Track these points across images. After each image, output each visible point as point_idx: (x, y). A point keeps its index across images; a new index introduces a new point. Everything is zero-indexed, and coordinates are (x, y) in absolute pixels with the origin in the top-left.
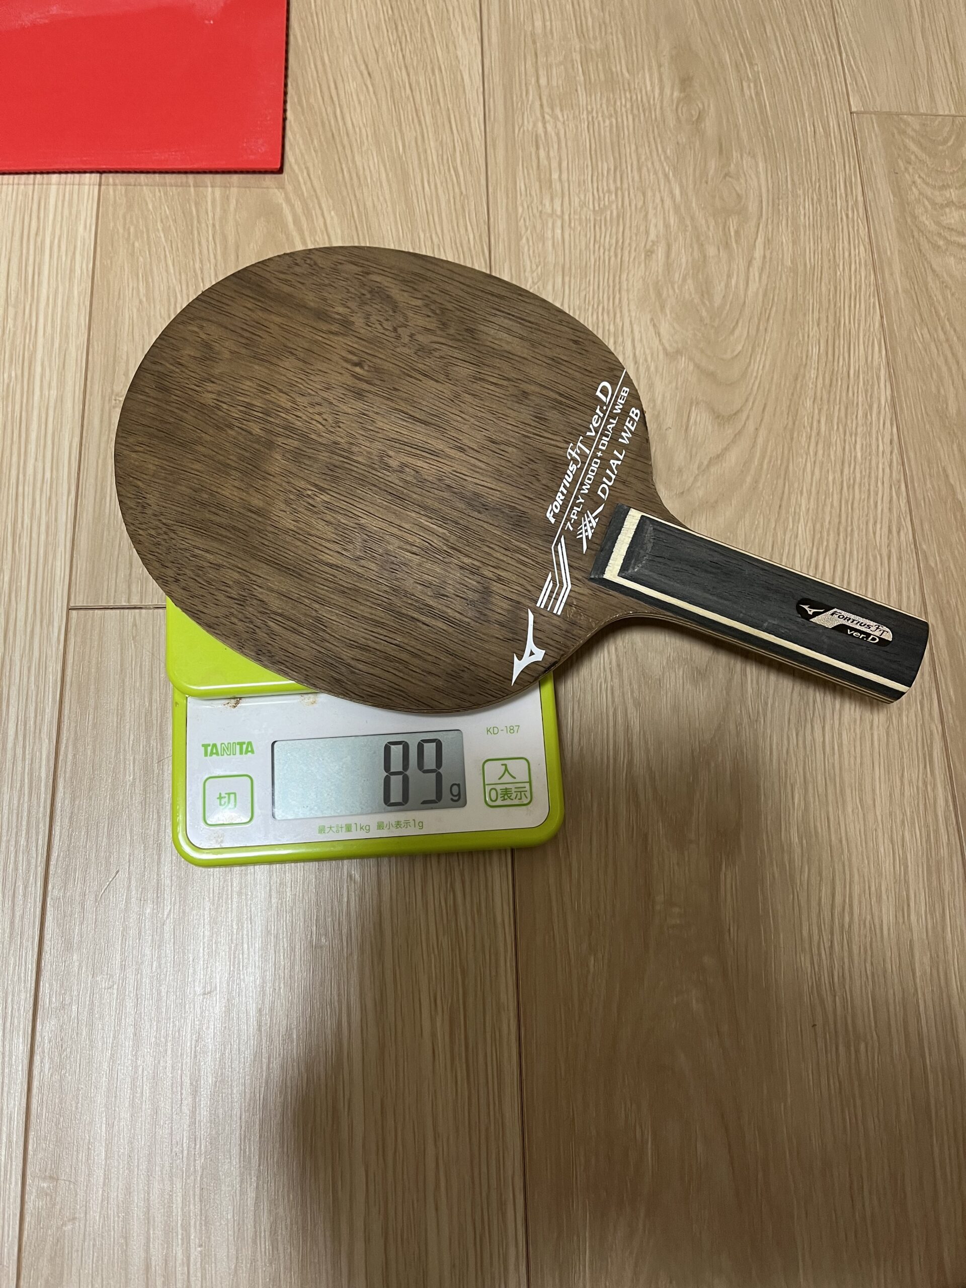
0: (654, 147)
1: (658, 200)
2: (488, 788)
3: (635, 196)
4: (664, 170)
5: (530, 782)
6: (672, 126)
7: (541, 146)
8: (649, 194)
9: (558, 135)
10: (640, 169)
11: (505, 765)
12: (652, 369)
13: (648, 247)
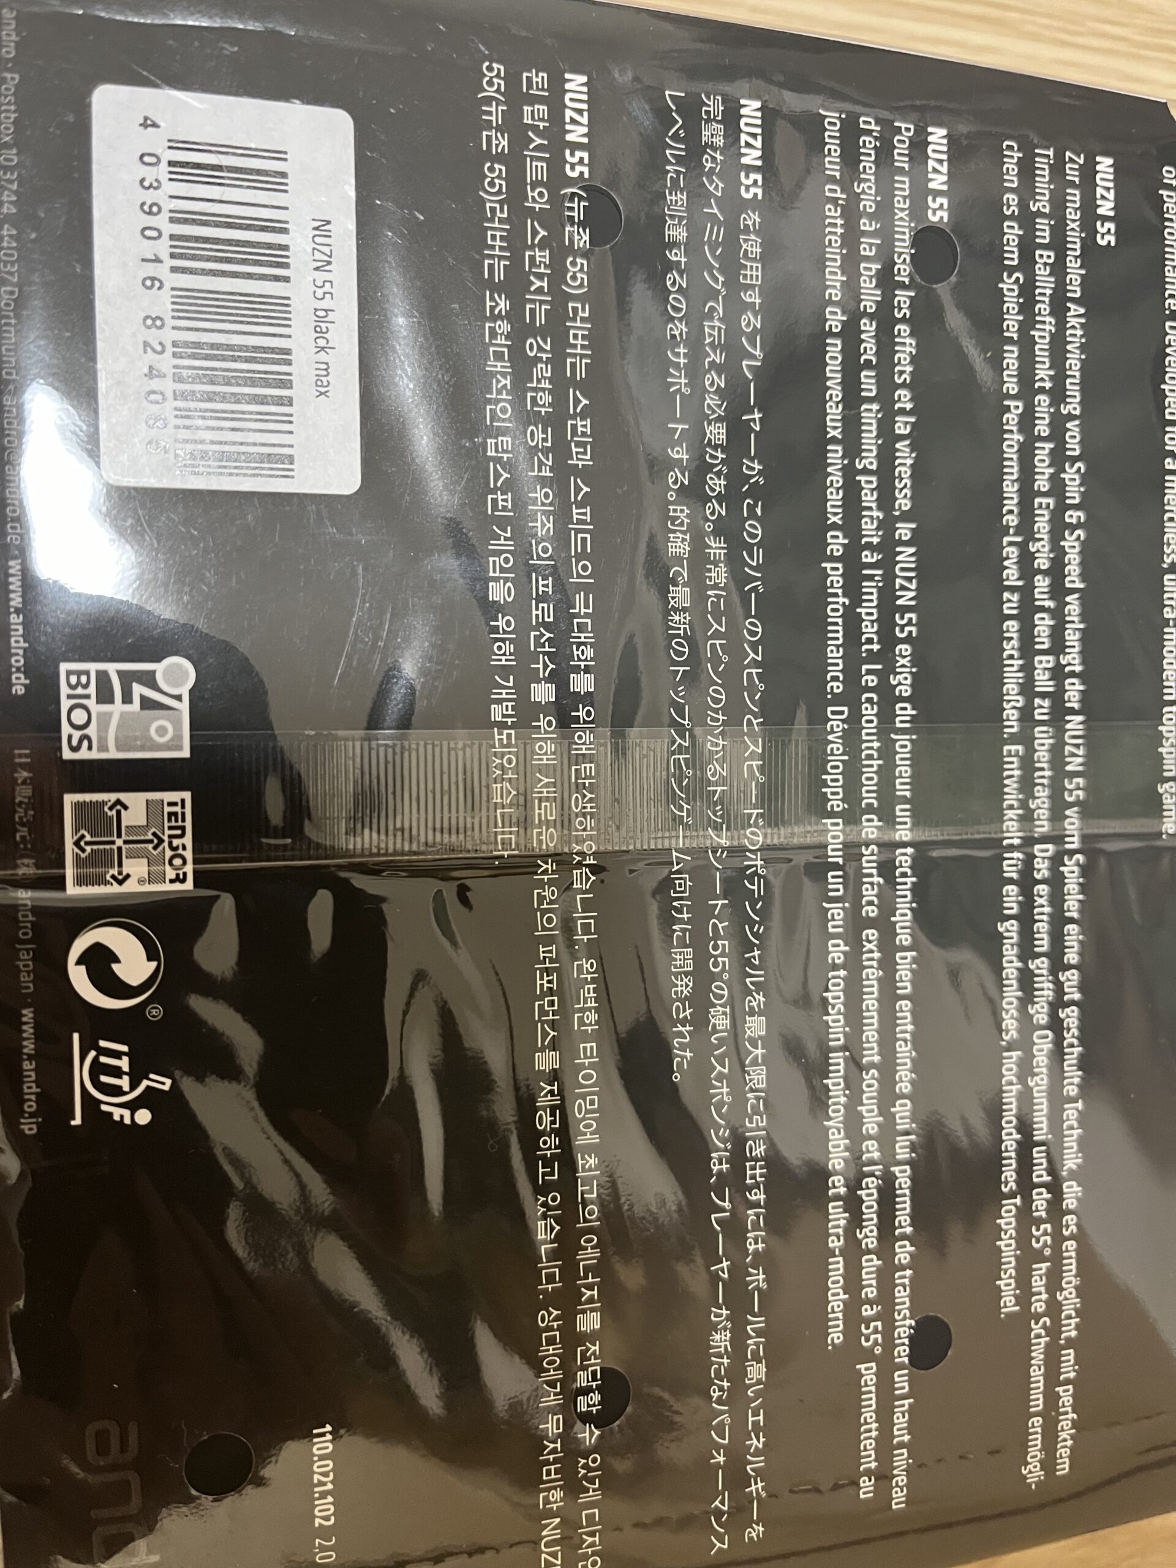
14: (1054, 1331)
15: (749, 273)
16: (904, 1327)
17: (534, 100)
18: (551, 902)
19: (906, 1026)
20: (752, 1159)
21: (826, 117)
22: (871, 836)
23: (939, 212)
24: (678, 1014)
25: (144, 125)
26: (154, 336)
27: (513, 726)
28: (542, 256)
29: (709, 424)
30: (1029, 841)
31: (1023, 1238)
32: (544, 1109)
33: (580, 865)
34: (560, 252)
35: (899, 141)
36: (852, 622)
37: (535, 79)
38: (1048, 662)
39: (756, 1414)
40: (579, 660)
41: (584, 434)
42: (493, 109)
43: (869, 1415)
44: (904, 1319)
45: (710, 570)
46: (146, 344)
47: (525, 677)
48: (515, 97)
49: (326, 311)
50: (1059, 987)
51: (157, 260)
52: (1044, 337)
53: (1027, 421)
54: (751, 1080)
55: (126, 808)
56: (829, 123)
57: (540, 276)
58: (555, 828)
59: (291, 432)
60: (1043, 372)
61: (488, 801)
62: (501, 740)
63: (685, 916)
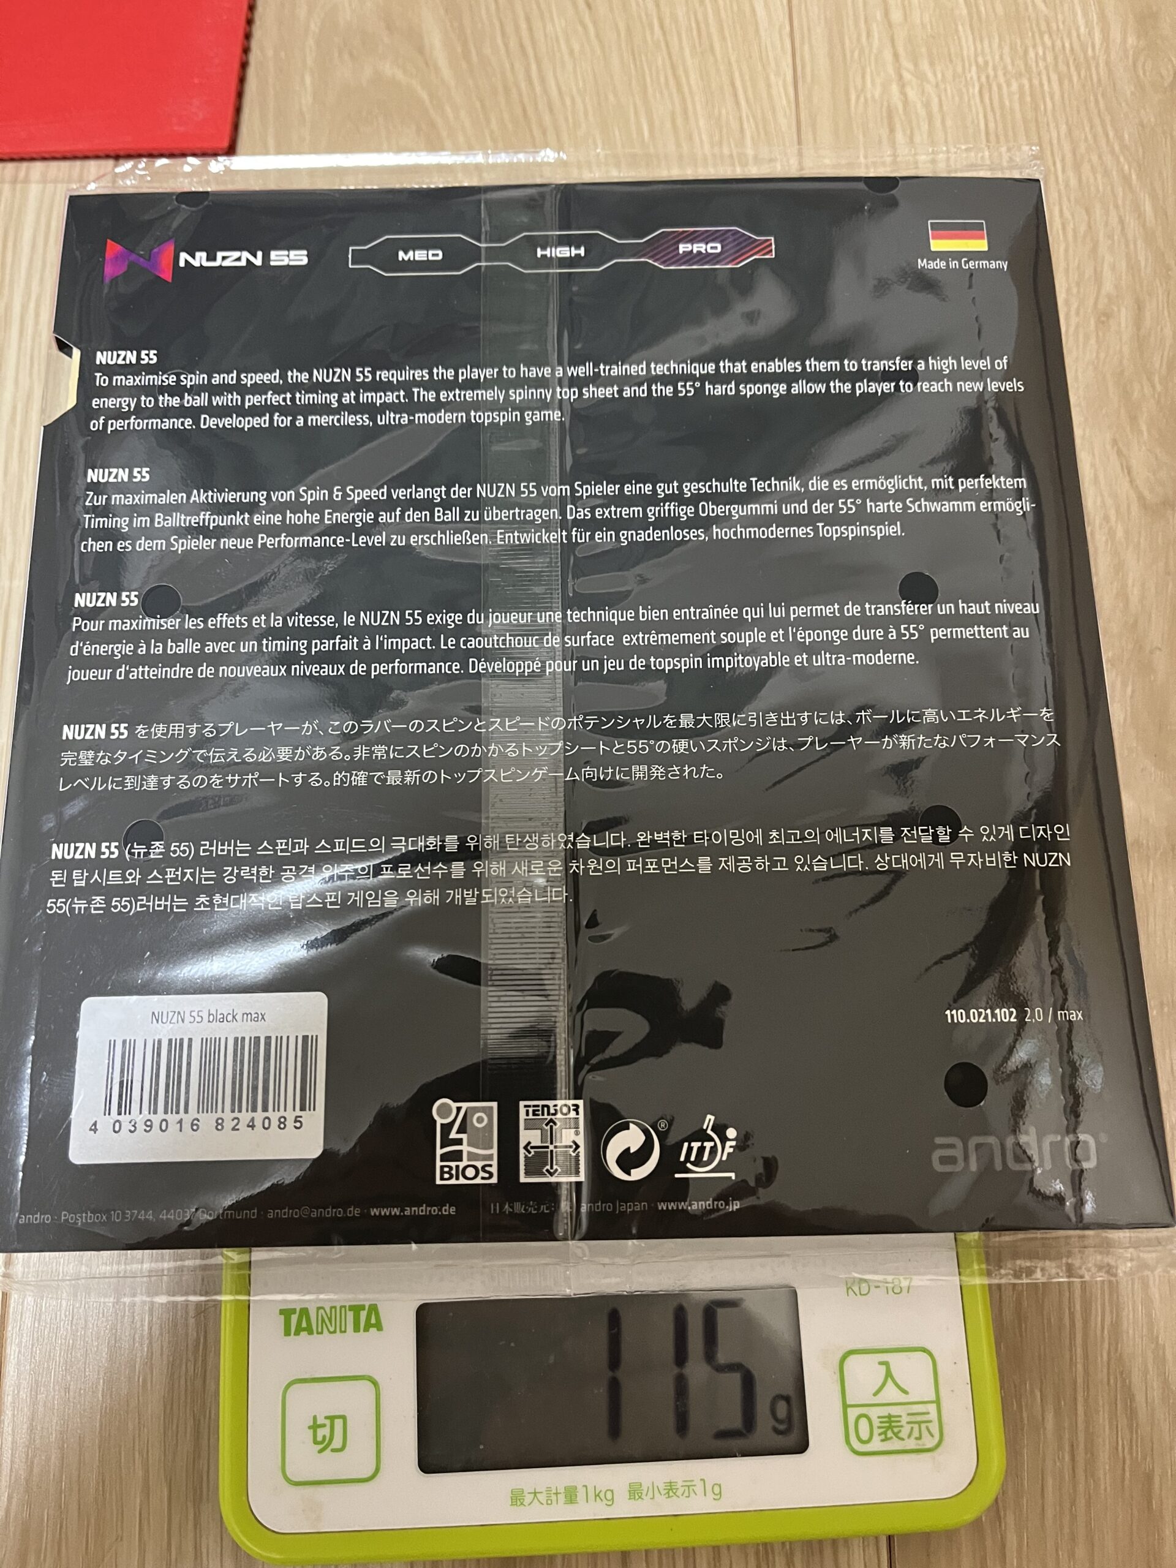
0: (1099, 129)
1: (1114, 220)
2: (853, 1413)
3: (1073, 216)
4: (1122, 170)
5: (938, 1402)
6: (1128, 93)
7: (898, 126)
8: (1098, 211)
9: (927, 105)
10: (1077, 167)
11: (886, 1364)
12: (1120, 533)
13: (1100, 306)
14: (917, 495)
15: (176, 732)
16: (907, 608)
17: (70, 879)
18: (598, 863)
19: (691, 613)
20: (779, 723)
21: (71, 679)
22: (558, 641)
23: (131, 599)
24: (676, 775)
25: (95, 1130)
26: (229, 1124)
27: (480, 890)
28: (170, 873)
29: (279, 758)
30: (564, 524)
31: (847, 520)
32: (737, 867)
33: (574, 844)
34: (167, 861)
35: (85, 628)
36: (411, 656)
37: (57, 879)
38: (439, 511)
39: (961, 716)
40: (436, 846)
41: (287, 844)
42: (77, 906)
43: (967, 633)
44: (900, 608)
45: (377, 757)
46: (234, 1129)
47: (447, 882)
48: (69, 892)
49: (209, 1015)
50: (669, 498)
51: (180, 1122)
52: (214, 519)
53: (272, 531)
54: (724, 723)
55: (529, 1143)
56: (76, 677)
57: (184, 874)
58: (548, 861)
59: (288, 1037)
60: (237, 519)
61: (529, 907)
62: (489, 898)
63: (610, 771)
